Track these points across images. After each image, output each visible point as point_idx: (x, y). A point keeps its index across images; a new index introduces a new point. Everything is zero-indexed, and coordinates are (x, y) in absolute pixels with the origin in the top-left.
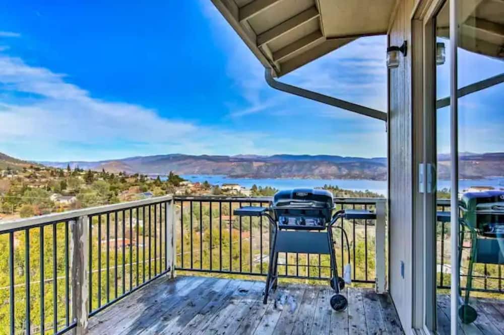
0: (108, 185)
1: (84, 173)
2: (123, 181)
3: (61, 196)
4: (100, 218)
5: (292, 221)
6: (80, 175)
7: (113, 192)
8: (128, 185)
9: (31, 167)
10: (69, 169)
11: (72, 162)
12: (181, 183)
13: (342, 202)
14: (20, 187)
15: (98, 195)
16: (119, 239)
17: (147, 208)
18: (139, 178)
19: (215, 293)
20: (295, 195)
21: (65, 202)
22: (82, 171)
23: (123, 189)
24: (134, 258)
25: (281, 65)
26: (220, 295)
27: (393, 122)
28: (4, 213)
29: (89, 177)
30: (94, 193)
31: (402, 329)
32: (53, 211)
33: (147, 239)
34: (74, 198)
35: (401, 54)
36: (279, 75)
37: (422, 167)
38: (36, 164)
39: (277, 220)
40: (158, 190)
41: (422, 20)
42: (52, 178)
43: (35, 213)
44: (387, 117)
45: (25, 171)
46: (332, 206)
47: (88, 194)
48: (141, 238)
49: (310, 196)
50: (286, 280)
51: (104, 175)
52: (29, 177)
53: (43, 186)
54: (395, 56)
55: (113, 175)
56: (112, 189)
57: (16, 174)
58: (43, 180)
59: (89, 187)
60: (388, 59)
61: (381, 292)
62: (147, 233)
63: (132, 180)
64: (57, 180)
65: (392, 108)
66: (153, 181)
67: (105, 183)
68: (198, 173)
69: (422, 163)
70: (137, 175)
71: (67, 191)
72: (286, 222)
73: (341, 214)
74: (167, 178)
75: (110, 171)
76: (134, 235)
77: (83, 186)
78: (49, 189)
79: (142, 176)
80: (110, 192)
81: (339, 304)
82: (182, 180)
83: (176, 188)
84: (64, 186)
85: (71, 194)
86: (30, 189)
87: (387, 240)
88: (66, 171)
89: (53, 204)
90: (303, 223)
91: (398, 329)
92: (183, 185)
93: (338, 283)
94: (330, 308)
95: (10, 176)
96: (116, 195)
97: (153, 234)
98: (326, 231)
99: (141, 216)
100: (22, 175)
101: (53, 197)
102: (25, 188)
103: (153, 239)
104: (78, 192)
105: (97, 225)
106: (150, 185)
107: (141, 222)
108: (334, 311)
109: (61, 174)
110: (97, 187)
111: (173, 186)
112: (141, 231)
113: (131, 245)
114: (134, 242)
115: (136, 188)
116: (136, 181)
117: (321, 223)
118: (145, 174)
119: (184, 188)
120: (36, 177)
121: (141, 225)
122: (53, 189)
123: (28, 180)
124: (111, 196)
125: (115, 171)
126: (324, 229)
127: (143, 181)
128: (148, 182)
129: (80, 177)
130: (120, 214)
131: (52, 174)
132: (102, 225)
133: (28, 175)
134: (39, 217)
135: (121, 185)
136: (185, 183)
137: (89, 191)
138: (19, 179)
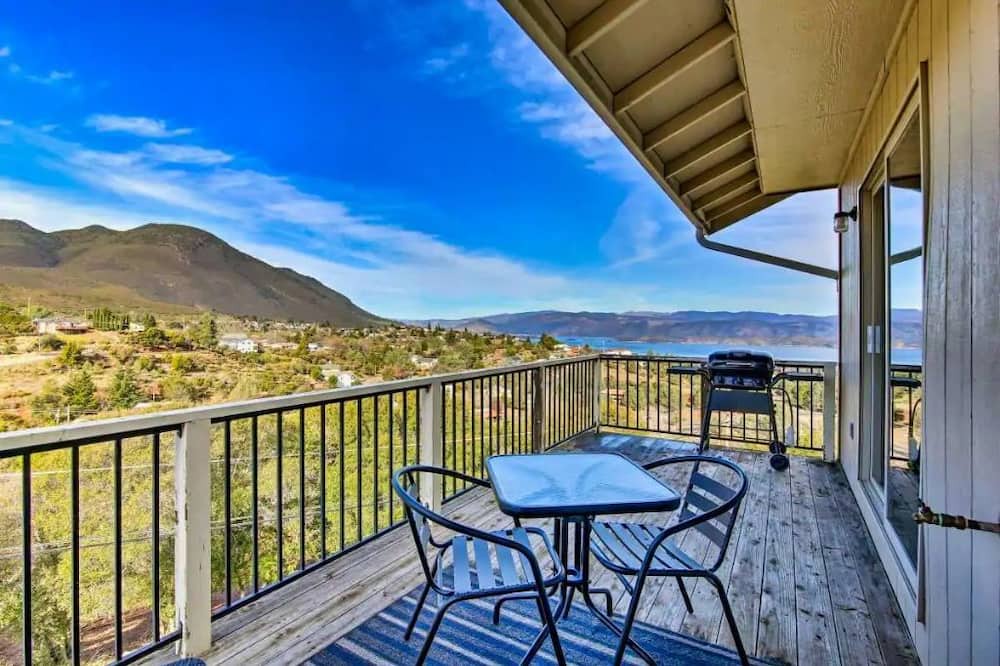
0: (472, 347)
1: (444, 333)
2: (488, 342)
3: (421, 357)
4: (464, 384)
5: (728, 380)
6: (440, 334)
7: (477, 355)
8: (493, 347)
9: (392, 326)
10: (429, 328)
11: (434, 320)
12: (555, 347)
13: (784, 365)
14: (382, 346)
15: (460, 358)
16: (485, 410)
17: (517, 375)
18: (506, 339)
19: (644, 448)
20: (732, 356)
21: (427, 365)
22: (443, 330)
23: (488, 352)
24: (510, 430)
25: (708, 214)
26: (651, 450)
27: (844, 280)
28: (367, 374)
29: (451, 338)
30: (456, 356)
31: (850, 489)
32: (415, 374)
33: (516, 411)
34: (436, 361)
35: (850, 219)
36: (710, 232)
37: (870, 330)
38: (396, 322)
39: (712, 378)
40: (527, 354)
41: (871, 191)
42: (412, 338)
43: (396, 375)
44: (838, 275)
45: (386, 330)
46: (772, 367)
47: (449, 357)
48: (509, 411)
49: (748, 357)
50: (719, 443)
51: (467, 336)
52: (389, 336)
53: (403, 347)
54: (843, 222)
55: (476, 336)
56: (477, 351)
57: (377, 332)
58: (404, 340)
59: (452, 348)
60: (836, 224)
61: (829, 460)
62: (516, 404)
63: (498, 342)
64: (418, 341)
65: (843, 266)
66: (522, 343)
67: (468, 344)
68: (575, 334)
69: (870, 324)
70: (503, 336)
71: (428, 352)
72: (722, 381)
73: (784, 376)
74: (539, 340)
75: (472, 330)
76: (502, 405)
77: (445, 348)
78: (410, 350)
79: (509, 337)
80: (472, 355)
81: (780, 463)
82: (558, 343)
83: (550, 352)
84: (425, 347)
85: (433, 356)
86: (391, 349)
87: (837, 402)
88: (426, 330)
89: (414, 366)
90: (742, 383)
91: (846, 489)
92: (558, 349)
93: (778, 447)
94: (770, 467)
95: (371, 335)
96: (481, 358)
97: (523, 406)
98: (766, 392)
99: (509, 385)
100: (383, 334)
101: (414, 359)
102: (387, 349)
103: (523, 413)
104: (439, 353)
105: (461, 391)
106: (518, 348)
107: (509, 392)
108: (773, 470)
109: (422, 333)
110: (460, 348)
111: (545, 349)
112: (509, 401)
113: (498, 418)
114: (502, 415)
115: (501, 351)
116: (503, 343)
117: (761, 384)
118: (512, 335)
119: (559, 353)
120: (397, 337)
121: (509, 396)
122: (414, 349)
123: (388, 339)
124: (474, 359)
125: (477, 330)
126: (763, 389)
127: (510, 343)
128: (516, 344)
129: (441, 338)
130: (486, 381)
131: (412, 334)
132: (466, 393)
133: (388, 333)
134: (401, 381)
135: (485, 347)
136: (561, 346)
137: (451, 353)
138: (381, 339)
